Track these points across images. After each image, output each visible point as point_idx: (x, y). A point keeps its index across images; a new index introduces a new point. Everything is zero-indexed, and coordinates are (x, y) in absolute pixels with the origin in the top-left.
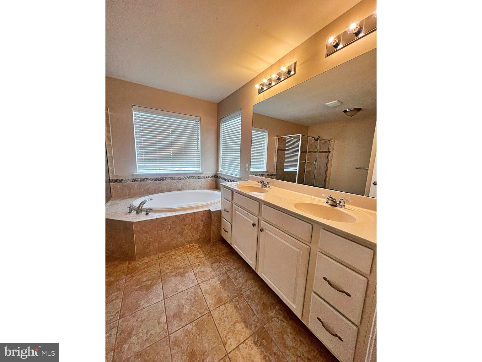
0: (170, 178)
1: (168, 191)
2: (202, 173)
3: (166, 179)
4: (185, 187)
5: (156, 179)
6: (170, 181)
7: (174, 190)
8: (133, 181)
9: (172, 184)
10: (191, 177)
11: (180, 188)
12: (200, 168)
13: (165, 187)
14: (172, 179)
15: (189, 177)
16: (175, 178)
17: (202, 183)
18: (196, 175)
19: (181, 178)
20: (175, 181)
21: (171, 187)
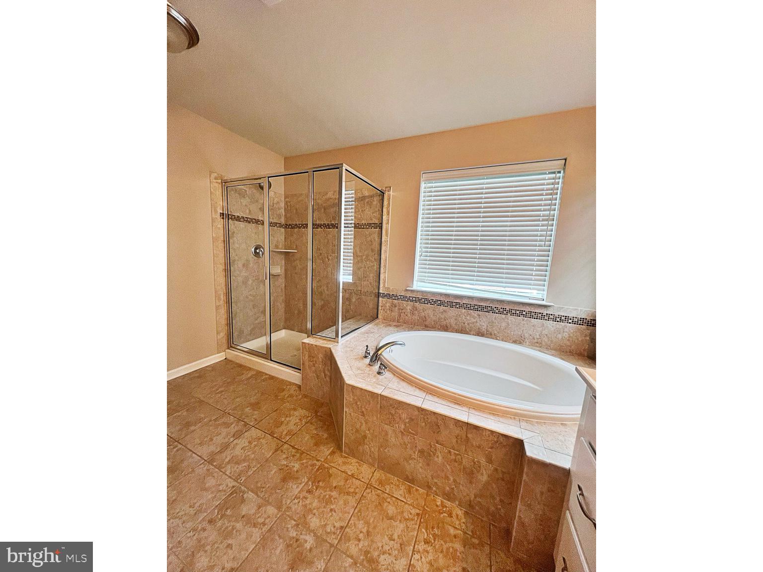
0: (465, 306)
1: (457, 331)
2: (545, 306)
3: (458, 306)
4: (496, 332)
5: (439, 302)
6: (464, 310)
7: (470, 331)
8: (406, 299)
9: (468, 318)
10: (513, 312)
11: (484, 329)
12: (545, 293)
13: (453, 321)
14: (468, 307)
15: (508, 309)
16: (476, 307)
17: (544, 332)
18: (528, 309)
19: (490, 309)
20: (475, 313)
21: (464, 323)
